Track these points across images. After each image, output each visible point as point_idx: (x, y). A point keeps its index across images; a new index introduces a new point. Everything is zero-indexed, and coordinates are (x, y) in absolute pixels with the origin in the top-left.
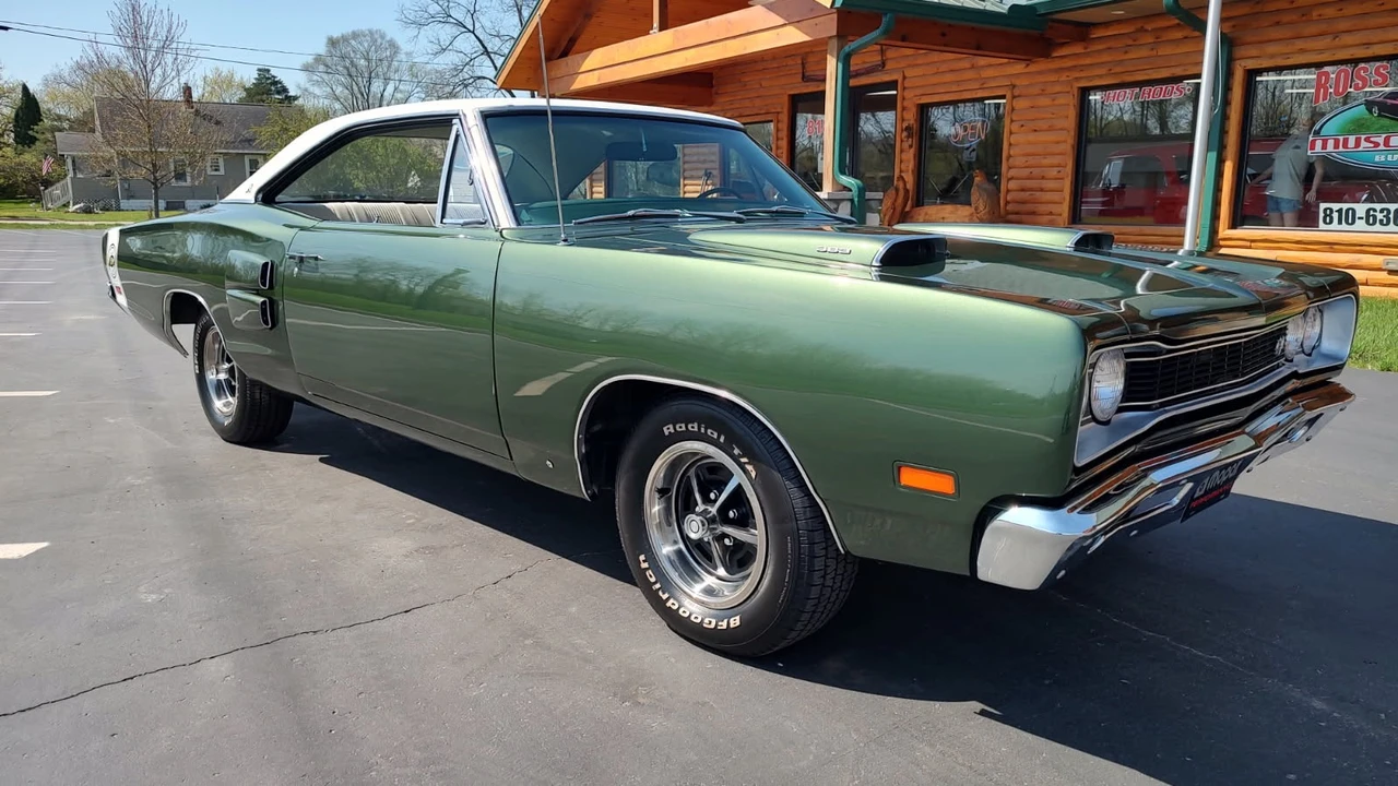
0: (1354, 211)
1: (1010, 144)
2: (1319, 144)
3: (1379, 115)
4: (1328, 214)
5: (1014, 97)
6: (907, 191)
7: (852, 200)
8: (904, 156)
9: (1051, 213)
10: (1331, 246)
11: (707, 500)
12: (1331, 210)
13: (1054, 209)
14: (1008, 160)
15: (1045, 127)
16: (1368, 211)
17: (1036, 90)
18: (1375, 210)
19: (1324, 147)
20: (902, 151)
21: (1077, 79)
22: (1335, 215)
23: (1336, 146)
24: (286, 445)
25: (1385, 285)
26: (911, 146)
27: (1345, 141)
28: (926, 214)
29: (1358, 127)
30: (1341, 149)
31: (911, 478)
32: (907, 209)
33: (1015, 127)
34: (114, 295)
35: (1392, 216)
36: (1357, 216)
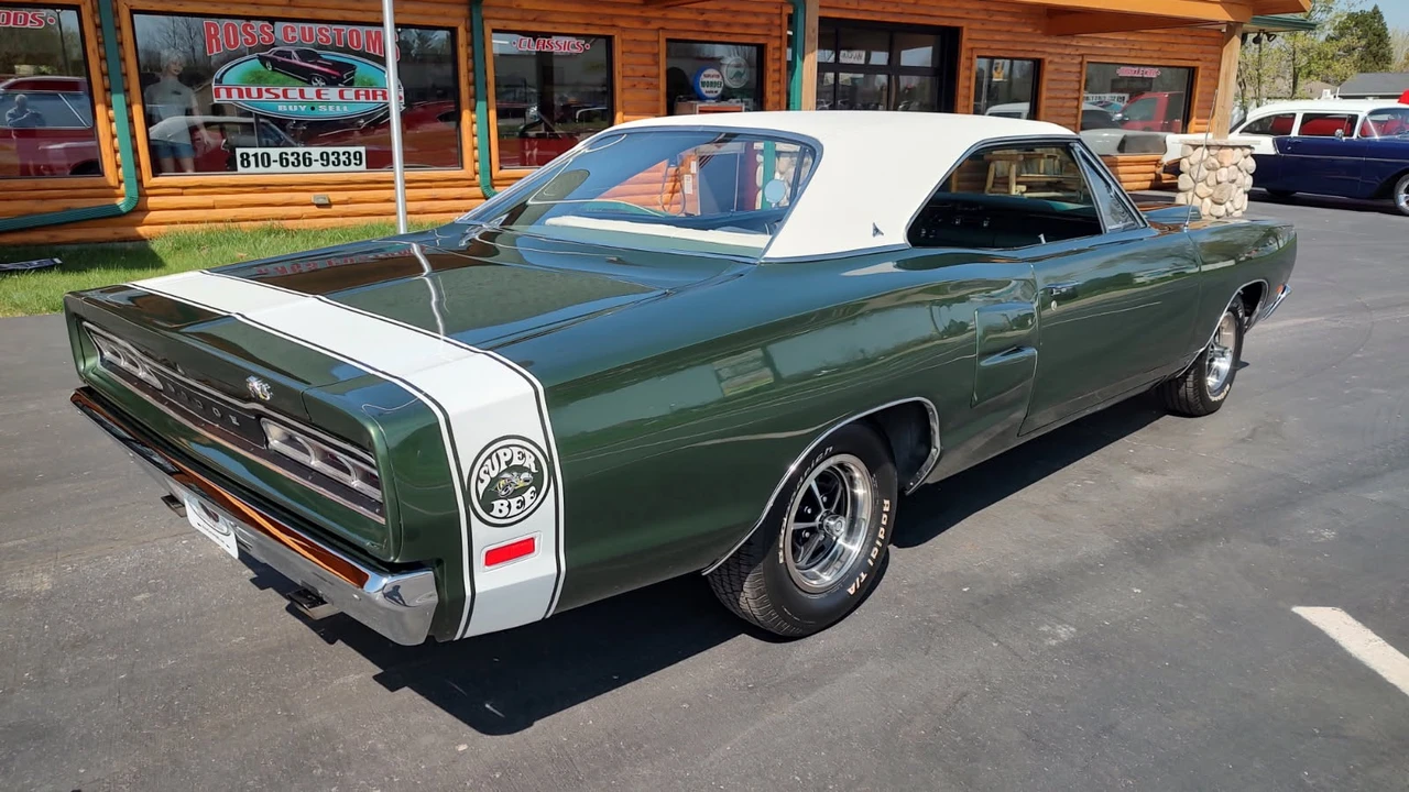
0: (268, 155)
2: (223, 92)
3: (273, 70)
4: (245, 158)
10: (264, 188)
12: (248, 155)
16: (281, 155)
18: (286, 154)
19: (229, 95)
22: (252, 159)
23: (241, 95)
25: (318, 217)
27: (248, 91)
30: (246, 98)
35: (301, 158)
36: (272, 160)
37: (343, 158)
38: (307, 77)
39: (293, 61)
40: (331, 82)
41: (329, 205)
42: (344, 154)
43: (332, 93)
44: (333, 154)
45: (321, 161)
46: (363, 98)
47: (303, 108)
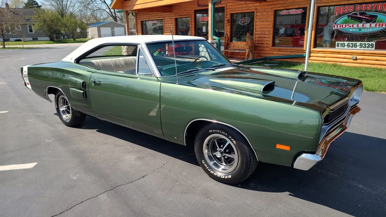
0: (344, 44)
1: (256, 25)
2: (336, 26)
3: (351, 19)
4: (338, 44)
5: (257, 12)
6: (228, 38)
7: (217, 43)
8: (227, 28)
9: (267, 44)
10: (339, 53)
11: (220, 147)
13: (268, 42)
14: (255, 29)
15: (265, 20)
16: (348, 44)
17: (263, 10)
18: (350, 44)
19: (337, 27)
20: (226, 26)
21: (274, 8)
22: (340, 45)
23: (340, 27)
24: (84, 127)
25: (352, 63)
26: (229, 25)
27: (343, 25)
28: (234, 44)
29: (346, 22)
30: (341, 28)
31: (279, 146)
32: (228, 42)
33: (257, 20)
34: (26, 85)
35: (354, 45)
36: (345, 45)
37: (367, 46)
38: (360, 20)
39: (358, 16)
40: (368, 21)
41: (356, 59)
42: (367, 44)
43: (368, 25)
44: (364, 44)
45: (359, 46)
46: (378, 26)
47: (357, 30)
